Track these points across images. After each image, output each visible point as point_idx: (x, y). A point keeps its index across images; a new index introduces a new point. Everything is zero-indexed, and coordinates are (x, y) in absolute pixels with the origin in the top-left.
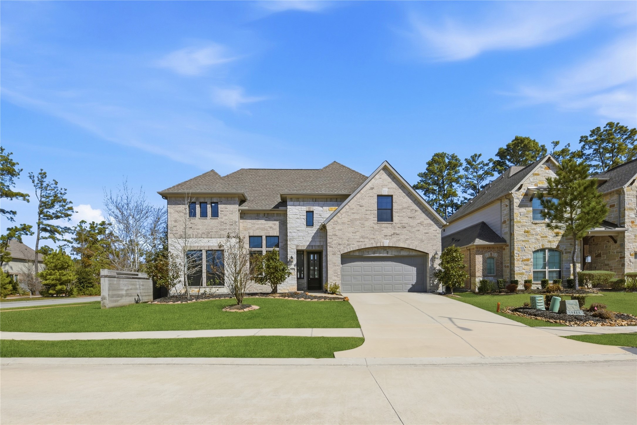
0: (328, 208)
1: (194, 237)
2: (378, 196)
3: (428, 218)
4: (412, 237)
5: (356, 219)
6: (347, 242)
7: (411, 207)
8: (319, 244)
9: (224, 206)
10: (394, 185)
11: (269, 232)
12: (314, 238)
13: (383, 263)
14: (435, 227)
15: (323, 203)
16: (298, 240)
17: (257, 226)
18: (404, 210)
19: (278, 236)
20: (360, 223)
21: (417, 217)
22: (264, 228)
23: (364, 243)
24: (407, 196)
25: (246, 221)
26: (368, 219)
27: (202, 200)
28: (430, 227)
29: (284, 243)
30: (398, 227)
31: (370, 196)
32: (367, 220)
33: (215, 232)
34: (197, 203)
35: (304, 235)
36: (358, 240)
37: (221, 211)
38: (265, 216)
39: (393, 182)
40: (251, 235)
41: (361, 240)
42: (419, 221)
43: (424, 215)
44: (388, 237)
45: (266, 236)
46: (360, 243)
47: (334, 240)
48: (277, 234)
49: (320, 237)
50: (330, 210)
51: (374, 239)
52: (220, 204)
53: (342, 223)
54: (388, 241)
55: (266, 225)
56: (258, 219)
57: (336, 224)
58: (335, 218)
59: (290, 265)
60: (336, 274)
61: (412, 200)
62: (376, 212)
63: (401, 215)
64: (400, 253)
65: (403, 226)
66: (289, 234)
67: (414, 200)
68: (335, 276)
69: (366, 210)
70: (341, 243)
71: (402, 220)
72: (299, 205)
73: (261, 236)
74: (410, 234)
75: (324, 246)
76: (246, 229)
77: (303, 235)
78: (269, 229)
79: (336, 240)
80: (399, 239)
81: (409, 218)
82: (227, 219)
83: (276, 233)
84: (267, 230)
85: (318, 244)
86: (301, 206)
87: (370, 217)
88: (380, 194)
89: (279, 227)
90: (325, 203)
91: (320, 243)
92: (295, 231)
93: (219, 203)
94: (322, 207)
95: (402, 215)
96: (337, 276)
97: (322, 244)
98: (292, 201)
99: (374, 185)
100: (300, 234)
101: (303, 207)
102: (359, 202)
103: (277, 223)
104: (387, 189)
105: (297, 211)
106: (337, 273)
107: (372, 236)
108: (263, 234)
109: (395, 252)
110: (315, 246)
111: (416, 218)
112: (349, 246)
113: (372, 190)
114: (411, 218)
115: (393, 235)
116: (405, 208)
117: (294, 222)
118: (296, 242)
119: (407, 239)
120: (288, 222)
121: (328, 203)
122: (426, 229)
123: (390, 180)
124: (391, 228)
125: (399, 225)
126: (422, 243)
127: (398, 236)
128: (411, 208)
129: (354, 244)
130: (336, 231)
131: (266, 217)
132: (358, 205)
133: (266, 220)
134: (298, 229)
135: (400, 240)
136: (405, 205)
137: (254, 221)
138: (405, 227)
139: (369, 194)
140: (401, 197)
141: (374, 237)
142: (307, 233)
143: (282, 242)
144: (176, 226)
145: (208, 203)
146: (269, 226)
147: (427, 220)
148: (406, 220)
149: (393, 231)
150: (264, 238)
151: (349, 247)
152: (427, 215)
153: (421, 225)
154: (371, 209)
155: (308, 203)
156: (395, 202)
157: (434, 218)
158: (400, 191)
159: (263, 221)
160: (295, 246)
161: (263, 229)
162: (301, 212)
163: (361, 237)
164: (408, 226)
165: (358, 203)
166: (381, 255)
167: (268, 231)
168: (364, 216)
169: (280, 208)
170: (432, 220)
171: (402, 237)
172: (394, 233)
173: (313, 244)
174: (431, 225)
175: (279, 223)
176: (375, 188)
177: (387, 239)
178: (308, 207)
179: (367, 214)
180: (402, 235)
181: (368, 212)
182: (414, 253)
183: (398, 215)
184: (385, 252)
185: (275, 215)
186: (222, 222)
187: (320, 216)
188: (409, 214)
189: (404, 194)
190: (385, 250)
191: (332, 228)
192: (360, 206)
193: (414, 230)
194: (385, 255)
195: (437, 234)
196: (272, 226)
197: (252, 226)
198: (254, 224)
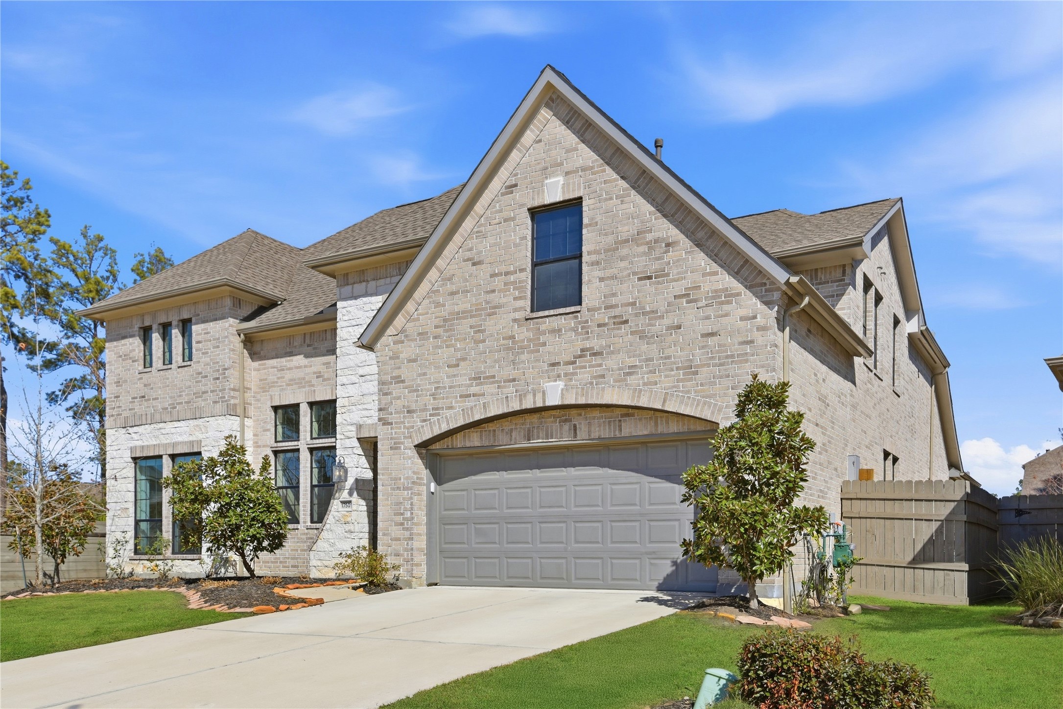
1: (149, 420)
2: (534, 212)
3: (715, 267)
4: (652, 360)
5: (458, 313)
6: (431, 403)
7: (650, 231)
9: (203, 325)
10: (586, 155)
11: (314, 391)
13: (573, 472)
14: (750, 302)
16: (360, 407)
17: (288, 375)
18: (624, 251)
20: (471, 327)
21: (674, 273)
22: (304, 379)
23: (482, 400)
24: (633, 192)
25: (265, 364)
26: (495, 307)
27: (163, 319)
28: (726, 308)
30: (599, 326)
31: (506, 220)
32: (494, 310)
33: (186, 402)
34: (155, 327)
36: (463, 390)
37: (198, 342)
38: (304, 342)
39: (582, 146)
40: (277, 402)
41: (474, 389)
42: (679, 288)
43: (701, 259)
44: (561, 370)
45: (311, 404)
46: (469, 403)
47: (395, 398)
48: (332, 395)
51: (514, 380)
52: (195, 324)
53: (419, 334)
54: (561, 384)
55: (308, 370)
56: (291, 354)
57: (402, 342)
58: (399, 320)
59: (341, 490)
60: (400, 519)
61: (651, 200)
62: (526, 276)
63: (608, 273)
64: (620, 430)
65: (615, 317)
66: (339, 392)
68: (397, 524)
69: (492, 276)
70: (413, 407)
71: (614, 295)
72: (367, 295)
73: (297, 406)
74: (644, 347)
76: (265, 386)
78: (314, 381)
79: (399, 398)
80: (598, 371)
81: (640, 279)
82: (208, 364)
83: (329, 392)
86: (373, 295)
87: (504, 300)
88: (537, 203)
92: (354, 379)
93: (194, 320)
95: (615, 271)
96: (402, 524)
98: (348, 284)
99: (516, 175)
100: (366, 387)
101: (374, 298)
102: (471, 249)
103: (333, 359)
104: (560, 179)
105: (362, 313)
106: (402, 514)
107: (509, 372)
108: (303, 398)
109: (600, 426)
111: (668, 275)
112: (438, 415)
113: (512, 193)
114: (650, 278)
115: (580, 357)
116: (627, 241)
117: (353, 351)
118: (356, 417)
119: (631, 370)
122: (708, 318)
124: (574, 329)
125: (602, 316)
126: (691, 380)
127: (596, 360)
128: (649, 237)
129: (451, 408)
130: (399, 368)
131: (308, 346)
132: (468, 260)
133: (306, 356)
134: (361, 371)
135: (603, 376)
136: (627, 230)
137: (283, 362)
138: (626, 322)
139: (501, 211)
140: (611, 199)
141: (514, 374)
145: (174, 323)
146: (315, 373)
147: (713, 278)
148: (628, 291)
149: (580, 344)
150: (304, 409)
151: (436, 418)
152: (714, 256)
153: (688, 302)
154: (503, 269)
156: (590, 225)
157: (747, 261)
159: (299, 360)
160: (353, 428)
161: (300, 383)
163: (475, 379)
164: (636, 315)
165: (468, 254)
166: (553, 441)
167: (313, 386)
168: (483, 298)
170: (736, 274)
171: (611, 362)
172: (582, 350)
174: (730, 296)
176: (522, 185)
177: (559, 376)
179: (493, 291)
180: (613, 352)
181: (498, 282)
182: (674, 427)
183: (600, 274)
184: (566, 427)
185: (329, 335)
186: (200, 373)
188: (642, 264)
189: (623, 184)
190: (566, 421)
191: (391, 358)
192: (474, 264)
193: (659, 327)
194: (566, 441)
195: (757, 335)
196: (320, 372)
197: (278, 378)
198: (283, 370)
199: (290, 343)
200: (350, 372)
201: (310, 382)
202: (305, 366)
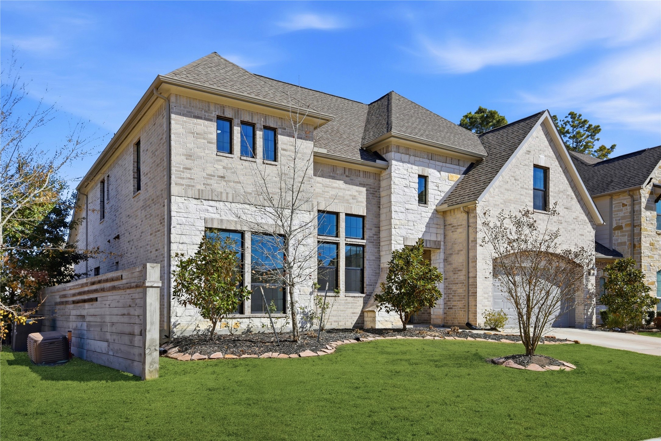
0: (447, 174)
1: (230, 199)
2: (535, 166)
3: (583, 212)
5: (510, 200)
7: (567, 191)
8: (435, 239)
9: (288, 138)
10: (551, 152)
11: (351, 207)
12: (428, 226)
14: (590, 227)
15: (441, 164)
16: (406, 227)
17: (333, 192)
18: (561, 196)
19: (363, 217)
20: (514, 208)
21: (573, 209)
22: (344, 197)
24: (563, 173)
26: (523, 202)
27: (247, 119)
28: (585, 226)
29: (373, 231)
30: (555, 222)
31: (526, 165)
34: (235, 121)
35: (416, 219)
37: (282, 149)
38: (345, 173)
39: (550, 147)
40: (322, 208)
42: (574, 215)
43: (579, 207)
45: (347, 215)
48: (363, 213)
49: (436, 226)
50: (450, 179)
51: (529, 237)
52: (281, 135)
53: (494, 205)
55: (347, 192)
56: (333, 178)
57: (487, 206)
60: (486, 296)
61: (568, 179)
62: (532, 193)
66: (394, 215)
67: (570, 180)
68: (485, 298)
69: (521, 188)
72: (409, 162)
73: (337, 214)
74: (567, 235)
75: (442, 243)
77: (413, 219)
78: (351, 201)
81: (565, 208)
83: (361, 210)
84: (347, 201)
85: (433, 238)
86: (412, 164)
87: (525, 200)
88: (537, 163)
89: (366, 198)
90: (444, 164)
91: (437, 237)
92: (403, 210)
93: (279, 131)
94: (439, 171)
96: (488, 298)
97: (439, 239)
99: (530, 147)
100: (411, 217)
101: (414, 167)
102: (514, 172)
103: (364, 190)
104: (544, 157)
105: (405, 172)
107: (527, 233)
108: (342, 209)
110: (430, 241)
113: (530, 154)
114: (567, 209)
116: (562, 192)
117: (401, 193)
118: (403, 232)
119: (563, 242)
120: (392, 190)
121: (448, 165)
122: (581, 229)
123: (547, 143)
124: (548, 221)
125: (556, 219)
128: (567, 193)
130: (487, 219)
131: (347, 176)
132: (513, 176)
133: (346, 183)
134: (407, 206)
136: (561, 188)
137: (327, 181)
138: (562, 223)
139: (525, 160)
140: (557, 173)
141: (530, 234)
142: (419, 216)
143: (371, 229)
144: (190, 169)
145: (258, 126)
146: (350, 195)
147: (582, 215)
148: (562, 211)
149: (549, 228)
150: (342, 217)
151: (502, 248)
152: (582, 207)
153: (576, 221)
154: (526, 187)
155: (421, 159)
156: (551, 181)
157: (589, 213)
158: (557, 163)
159: (341, 182)
161: (342, 200)
162: (411, 175)
164: (565, 222)
167: (350, 203)
168: (518, 197)
169: (377, 161)
170: (587, 215)
173: (427, 238)
174: (586, 223)
175: (367, 190)
176: (533, 152)
178: (421, 168)
179: (522, 195)
181: (524, 192)
185: (361, 174)
186: (284, 174)
187: (436, 188)
188: (565, 202)
189: (560, 169)
191: (482, 212)
192: (515, 180)
193: (570, 228)
195: (591, 239)
196: (355, 196)
197: (324, 192)
198: (327, 187)
199: (334, 171)
200: (400, 205)
201: (348, 200)
202: (344, 189)
